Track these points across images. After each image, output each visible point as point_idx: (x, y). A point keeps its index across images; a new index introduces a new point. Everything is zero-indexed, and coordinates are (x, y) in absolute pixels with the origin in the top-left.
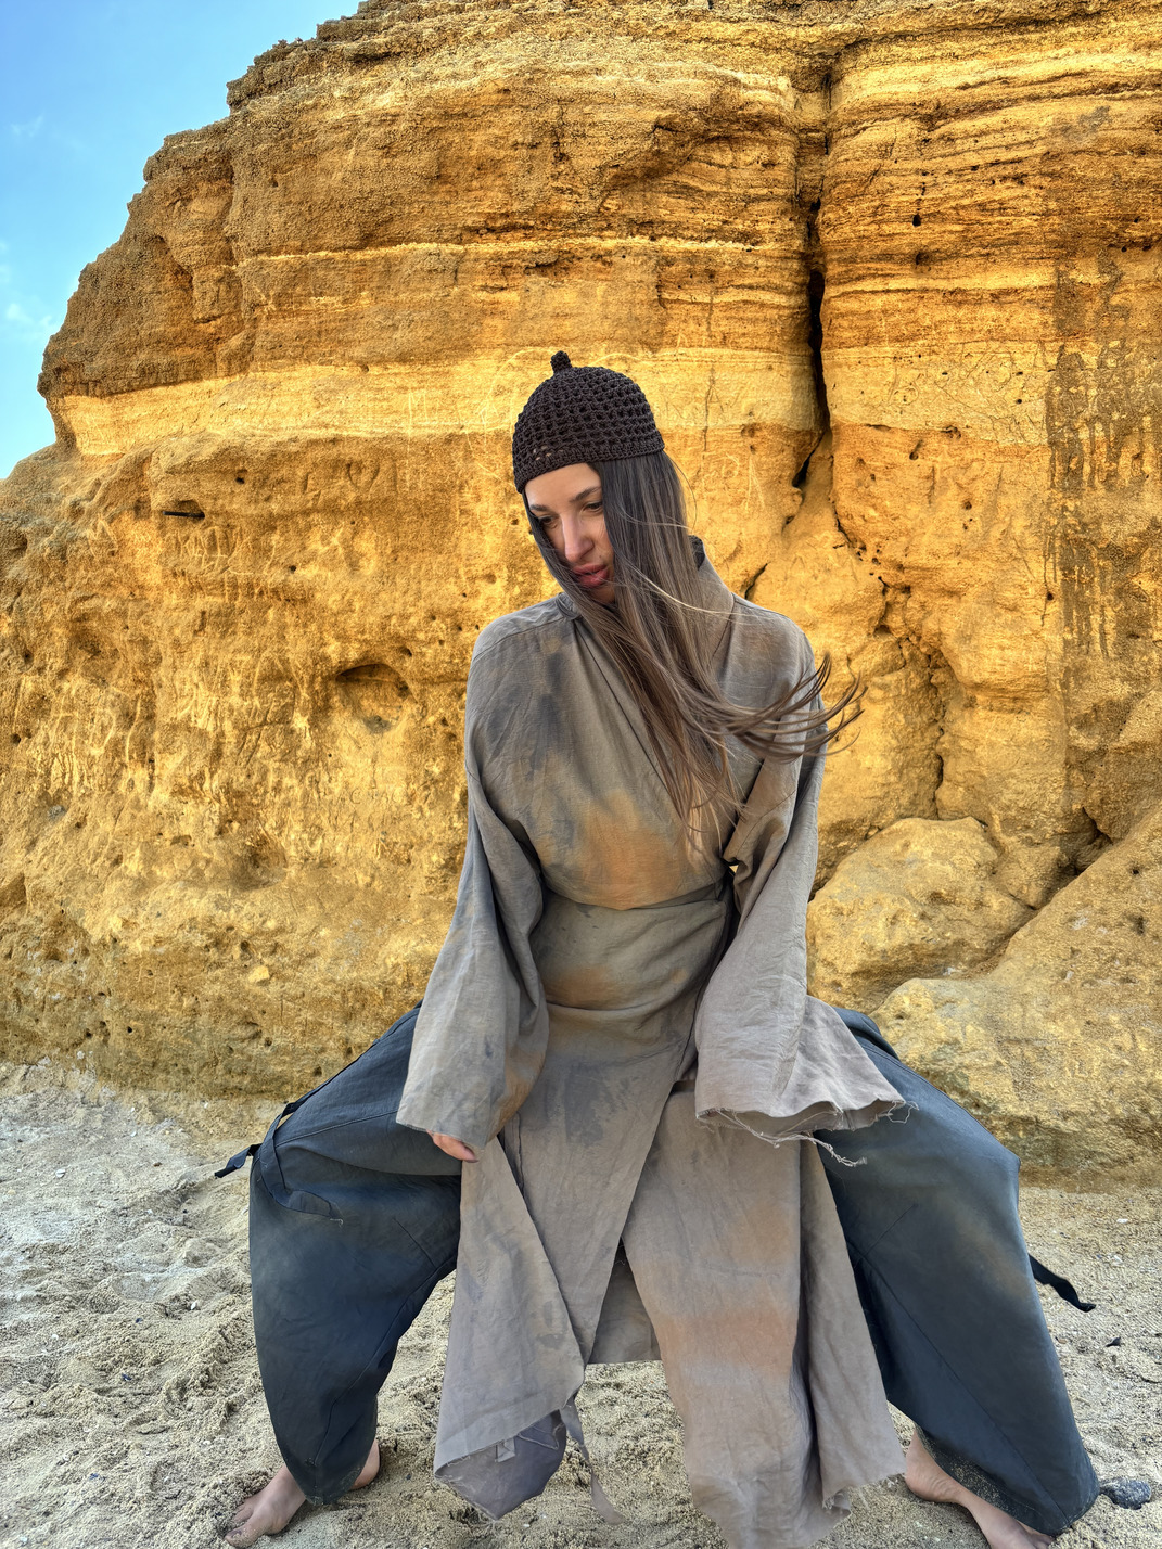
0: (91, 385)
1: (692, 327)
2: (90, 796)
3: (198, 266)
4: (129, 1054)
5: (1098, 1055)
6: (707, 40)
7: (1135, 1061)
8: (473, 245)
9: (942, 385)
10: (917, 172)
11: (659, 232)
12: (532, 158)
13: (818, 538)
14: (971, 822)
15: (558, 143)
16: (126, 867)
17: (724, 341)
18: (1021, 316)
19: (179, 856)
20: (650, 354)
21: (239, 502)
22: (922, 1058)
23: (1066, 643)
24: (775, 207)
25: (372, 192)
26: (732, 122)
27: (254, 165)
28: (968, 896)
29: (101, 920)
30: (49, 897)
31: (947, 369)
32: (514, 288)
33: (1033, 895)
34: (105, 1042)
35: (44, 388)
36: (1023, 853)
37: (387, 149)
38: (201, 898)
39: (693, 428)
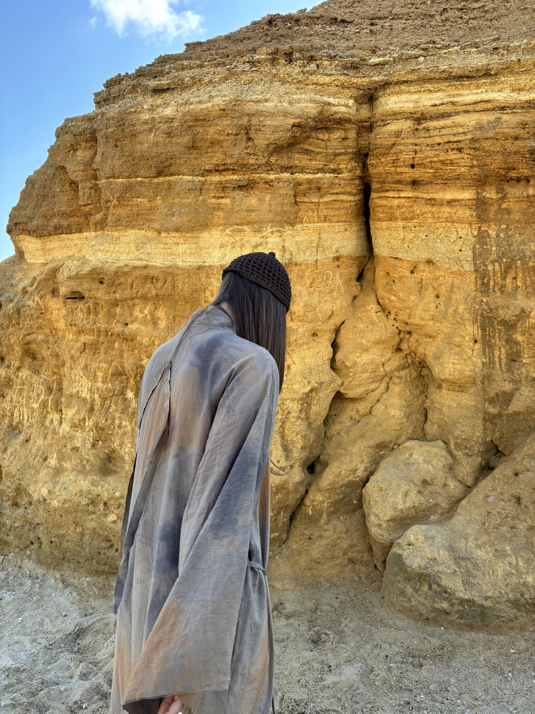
0: (31, 232)
1: (310, 214)
2: (32, 426)
3: (81, 181)
4: (51, 553)
5: (501, 568)
6: (316, 84)
7: (517, 571)
8: (209, 177)
9: (425, 241)
10: (413, 144)
11: (294, 171)
12: (236, 140)
13: (369, 308)
14: (440, 442)
15: (248, 133)
16: (49, 462)
17: (325, 219)
18: (460, 212)
19: (74, 457)
20: (291, 228)
21: (101, 293)
22: (420, 567)
23: (483, 363)
24: (348, 158)
25: (162, 153)
26: (328, 122)
27: (107, 138)
28: (440, 481)
29: (38, 489)
30: (13, 477)
31: (427, 234)
32: (228, 197)
33: (469, 481)
34: (40, 547)
35: (9, 231)
36: (465, 461)
37: (169, 134)
38: (85, 481)
39: (311, 260)
